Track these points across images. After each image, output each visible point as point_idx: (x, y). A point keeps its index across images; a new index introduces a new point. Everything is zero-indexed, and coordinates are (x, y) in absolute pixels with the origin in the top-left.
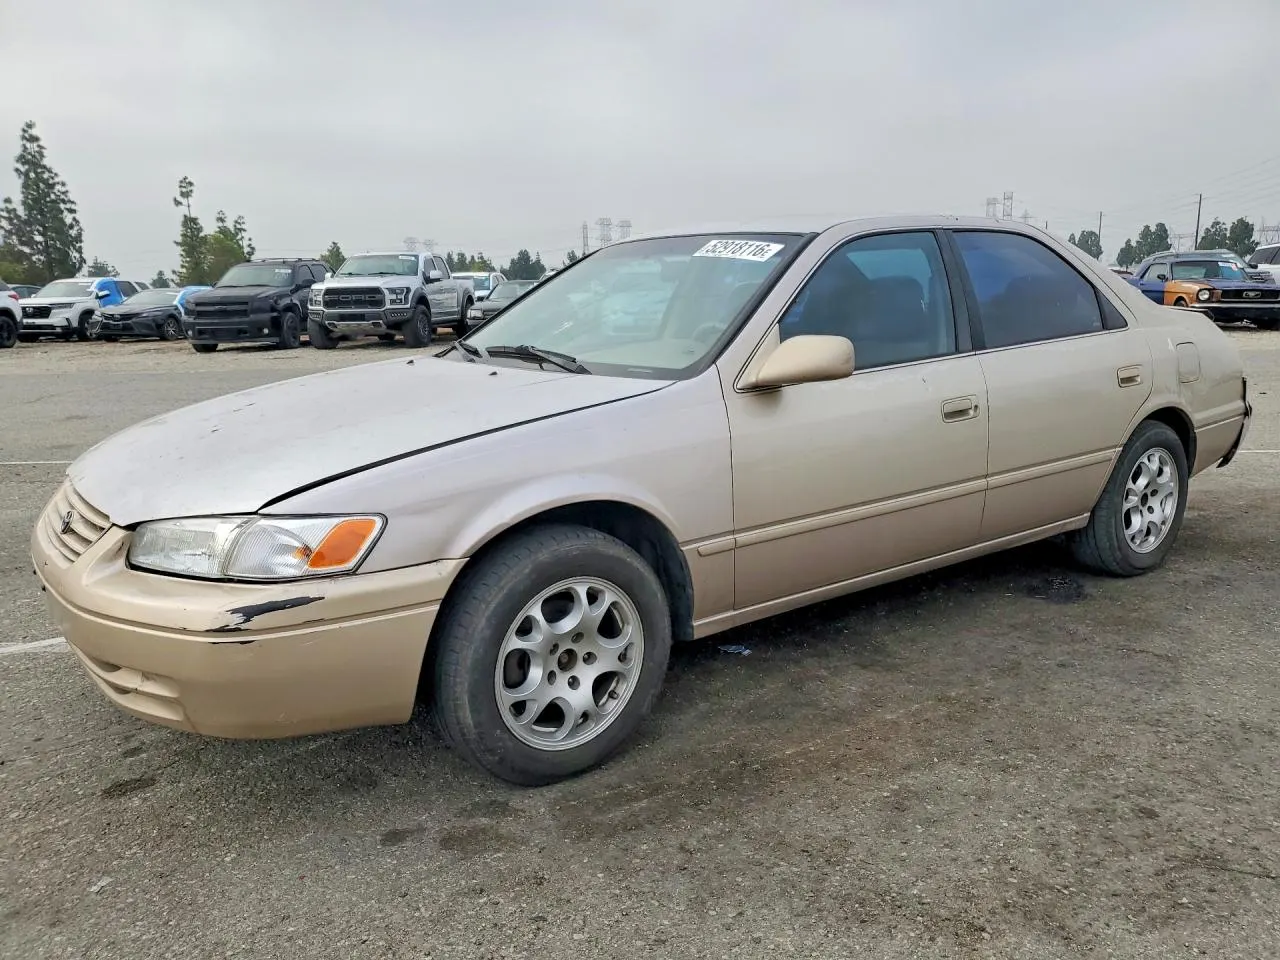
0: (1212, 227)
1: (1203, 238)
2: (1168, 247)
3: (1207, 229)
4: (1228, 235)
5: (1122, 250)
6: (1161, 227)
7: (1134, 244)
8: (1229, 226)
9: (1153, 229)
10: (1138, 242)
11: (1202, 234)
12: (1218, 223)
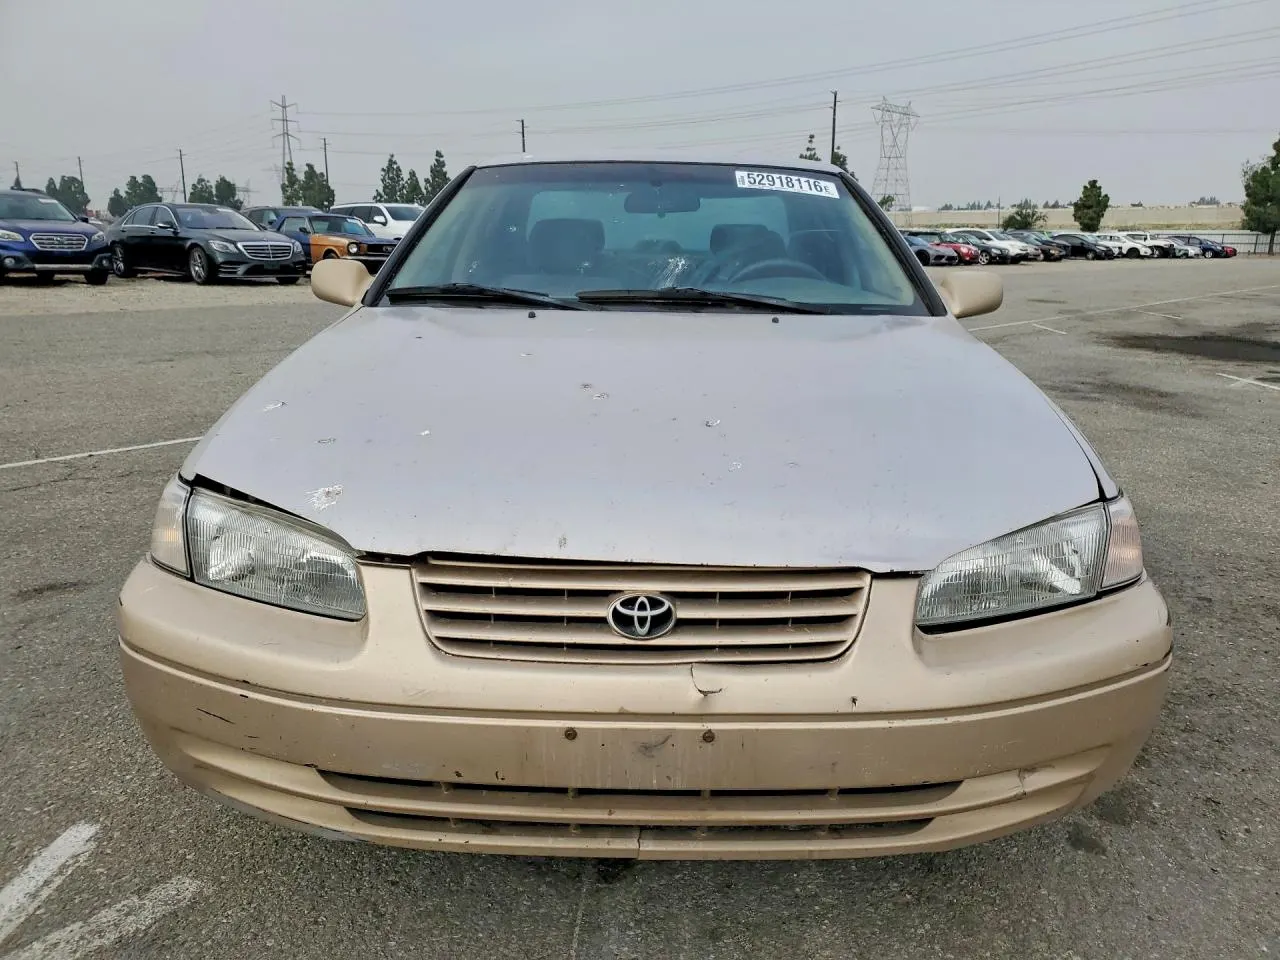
0: (198, 183)
1: (191, 194)
2: (160, 200)
3: (194, 185)
4: (214, 192)
5: (111, 199)
6: (148, 179)
7: (123, 194)
8: (213, 183)
9: (140, 180)
10: (127, 192)
11: (189, 190)
12: (203, 180)
